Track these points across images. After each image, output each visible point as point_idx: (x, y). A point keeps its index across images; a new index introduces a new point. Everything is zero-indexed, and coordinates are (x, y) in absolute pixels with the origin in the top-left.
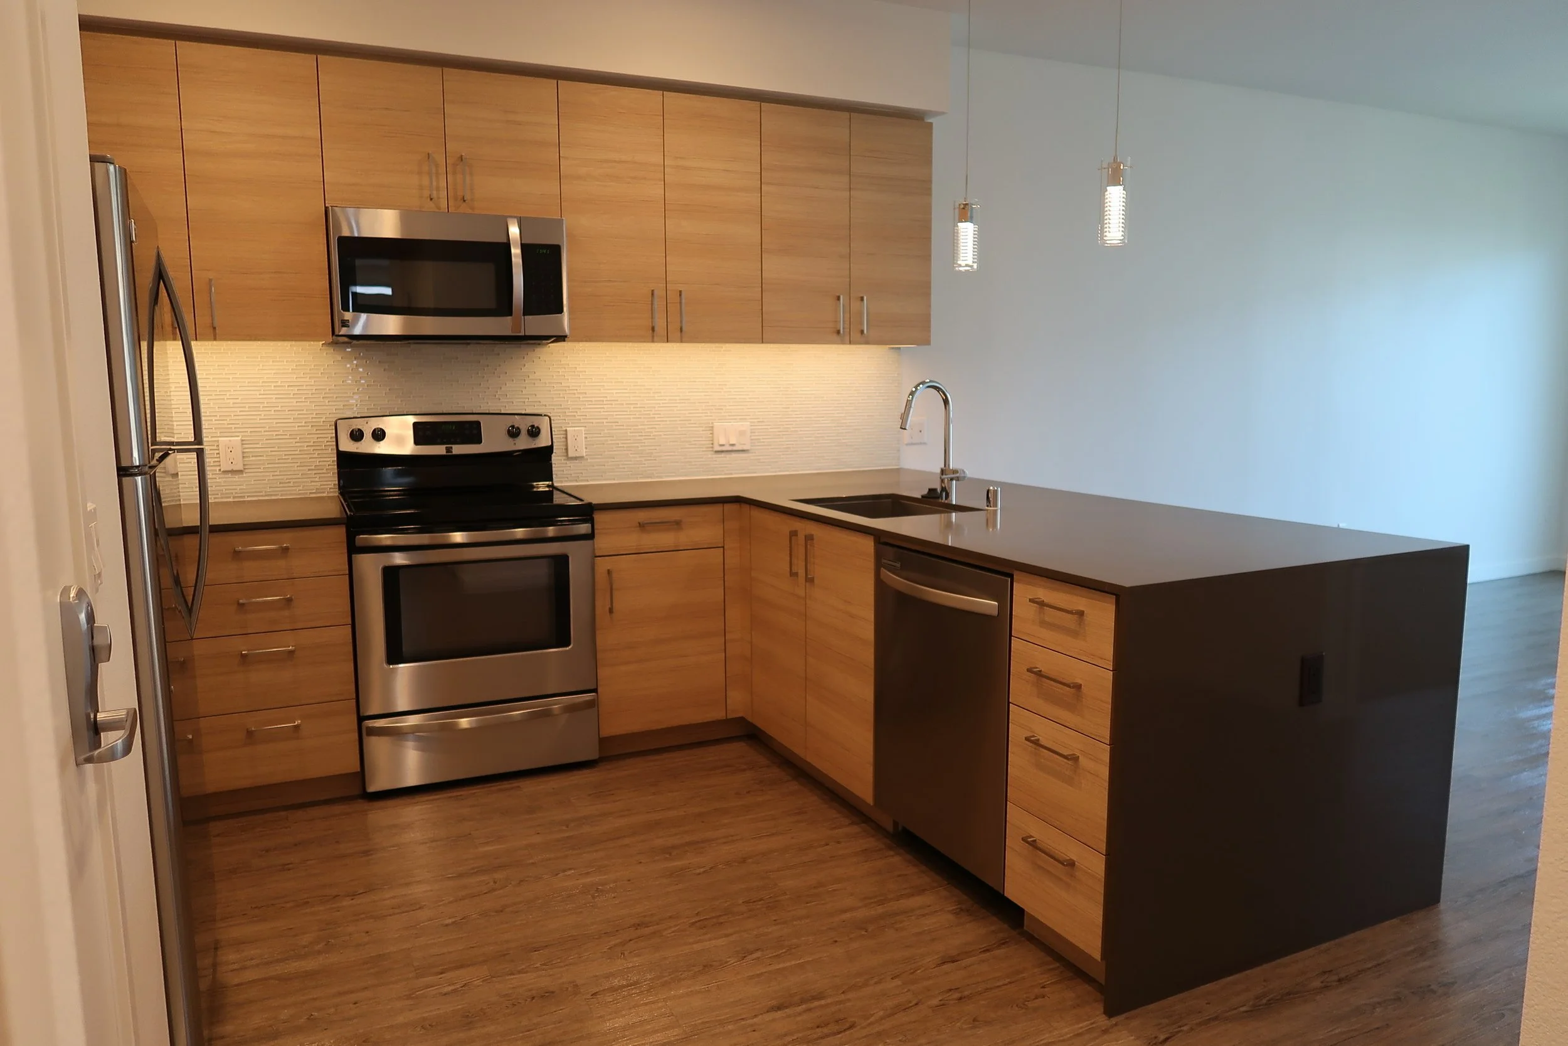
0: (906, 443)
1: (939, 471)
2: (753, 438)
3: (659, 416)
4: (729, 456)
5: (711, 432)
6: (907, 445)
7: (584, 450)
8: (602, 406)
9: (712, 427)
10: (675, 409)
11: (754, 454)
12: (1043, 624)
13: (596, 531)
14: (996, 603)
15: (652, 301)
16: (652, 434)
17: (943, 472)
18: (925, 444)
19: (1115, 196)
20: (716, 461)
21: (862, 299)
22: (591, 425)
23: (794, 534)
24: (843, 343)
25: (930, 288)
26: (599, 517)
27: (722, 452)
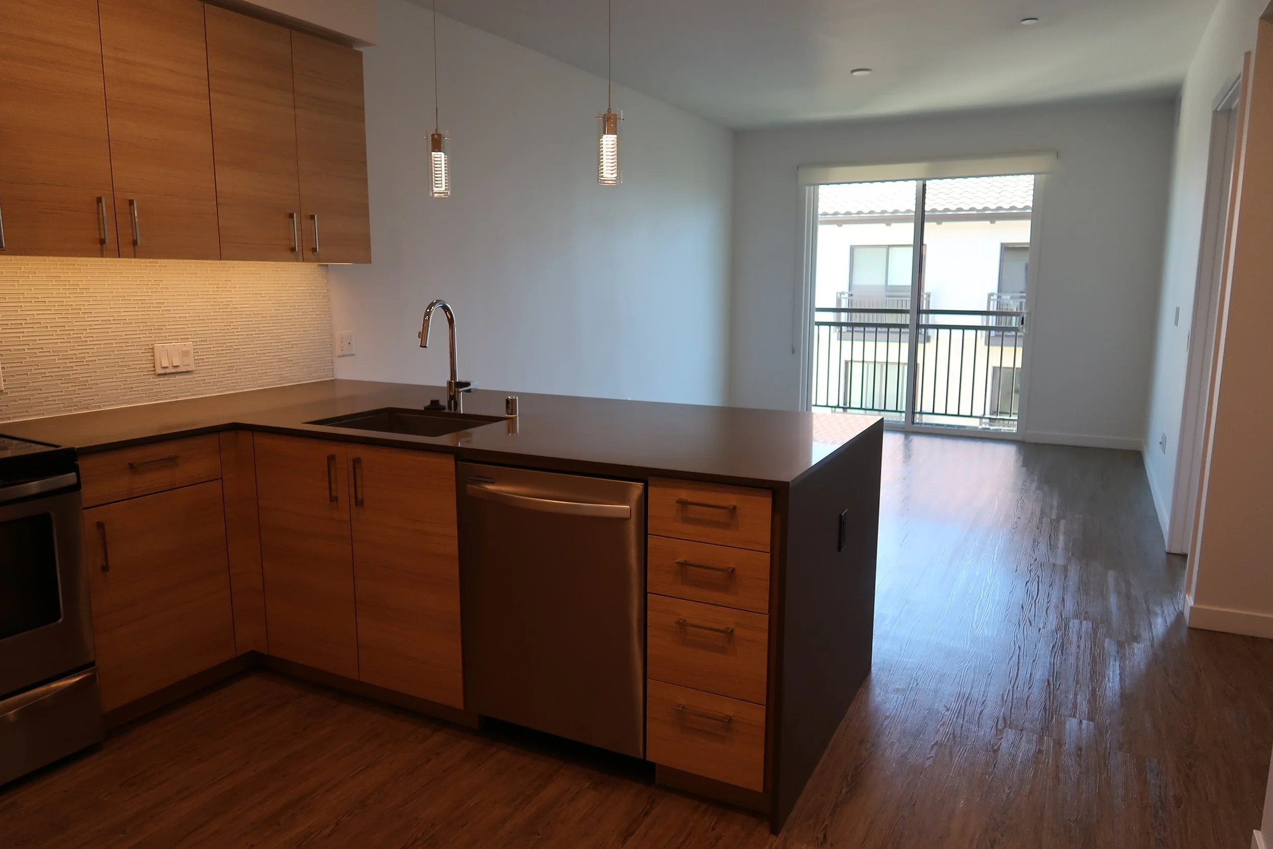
0: (337, 355)
1: (445, 385)
2: (196, 358)
3: (91, 339)
4: (172, 379)
5: (152, 354)
6: (339, 356)
7: (3, 383)
8: (21, 330)
9: (153, 348)
10: (110, 330)
11: (199, 375)
12: (687, 520)
13: (82, 480)
14: (628, 507)
15: (98, 210)
16: (85, 360)
17: (450, 383)
18: (354, 355)
19: (609, 141)
20: (159, 384)
21: (312, 217)
22: (9, 352)
23: (331, 458)
24: (297, 261)
25: (367, 209)
26: (82, 463)
27: (165, 374)
